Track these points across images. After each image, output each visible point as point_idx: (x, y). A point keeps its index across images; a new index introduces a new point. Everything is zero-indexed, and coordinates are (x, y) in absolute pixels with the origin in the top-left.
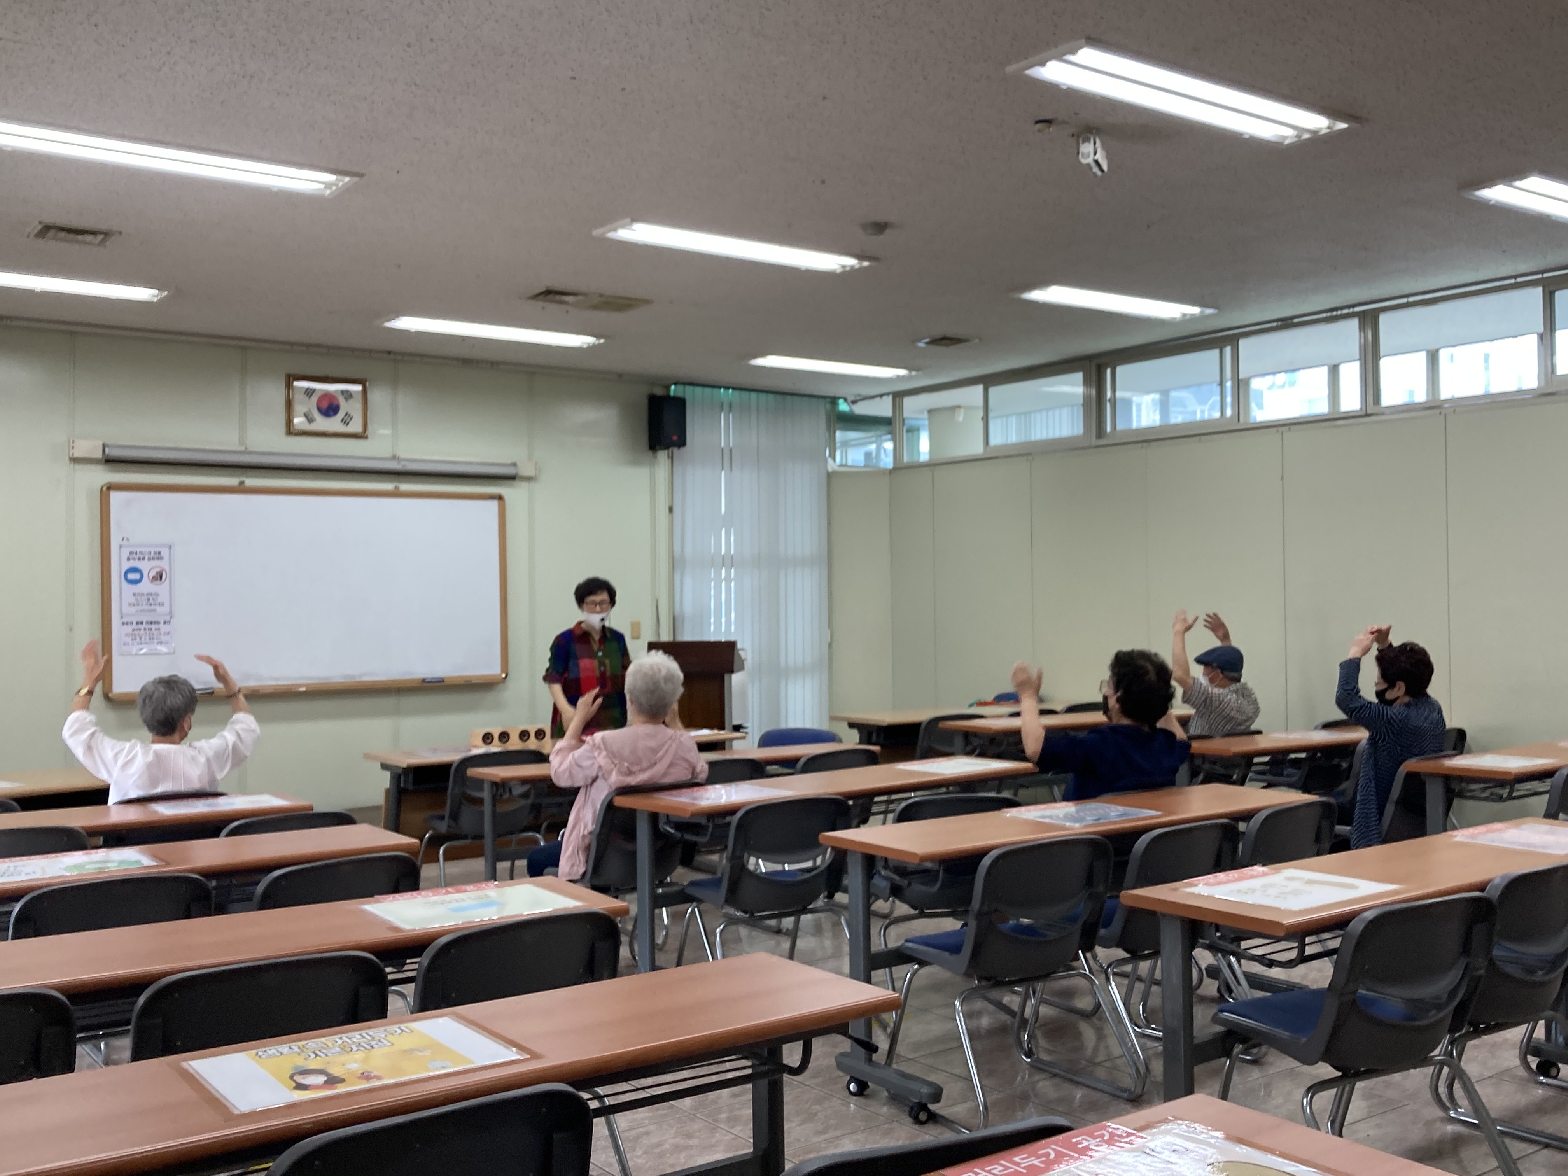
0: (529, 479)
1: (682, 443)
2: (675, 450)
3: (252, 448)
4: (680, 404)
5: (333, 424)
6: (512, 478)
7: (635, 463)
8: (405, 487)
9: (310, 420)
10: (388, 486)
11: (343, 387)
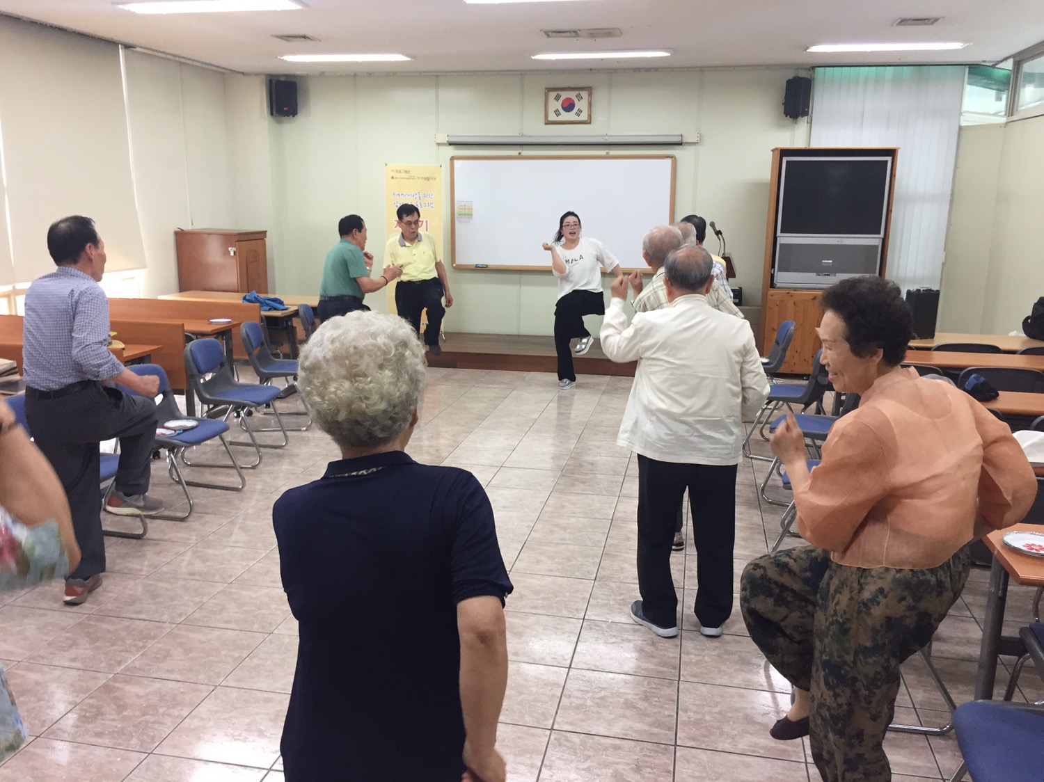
0: (695, 144)
3: (525, 133)
4: (808, 84)
5: (571, 116)
8: (613, 152)
9: (558, 115)
10: (602, 152)
11: (577, 93)
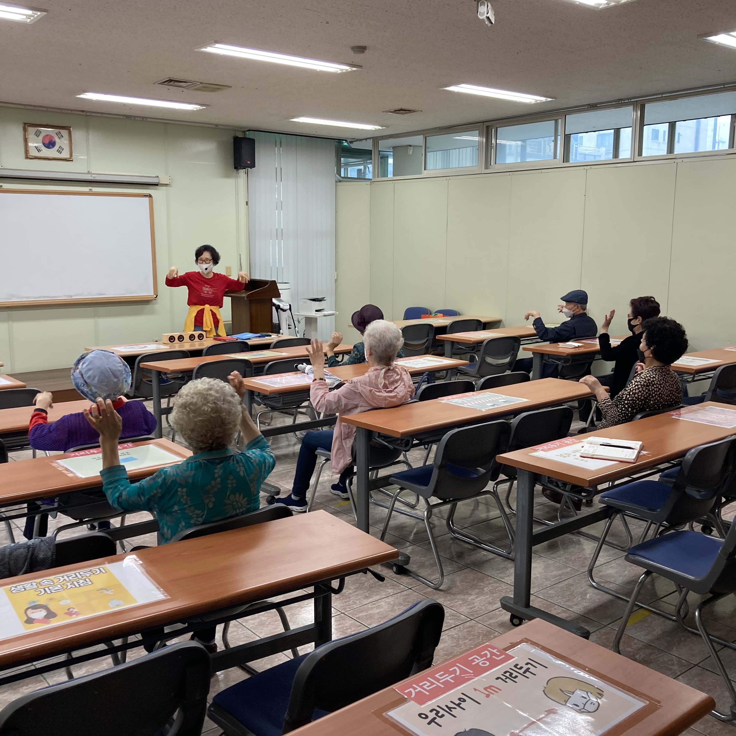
0: (166, 185)
1: (253, 165)
2: (249, 169)
3: (5, 166)
4: (252, 142)
5: (52, 153)
6: (157, 185)
7: (227, 176)
8: (96, 189)
9: (39, 150)
10: (86, 189)
11: (57, 131)
